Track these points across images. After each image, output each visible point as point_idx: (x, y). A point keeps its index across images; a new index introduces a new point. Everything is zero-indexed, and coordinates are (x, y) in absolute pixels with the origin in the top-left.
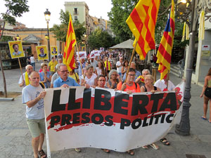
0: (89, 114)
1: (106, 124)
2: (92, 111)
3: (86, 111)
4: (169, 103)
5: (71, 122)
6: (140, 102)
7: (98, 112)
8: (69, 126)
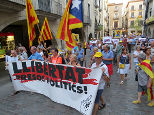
1: (43, 80)
2: (36, 74)
3: (34, 73)
4: (70, 75)
5: (27, 79)
6: (51, 69)
7: (38, 74)
8: (26, 81)
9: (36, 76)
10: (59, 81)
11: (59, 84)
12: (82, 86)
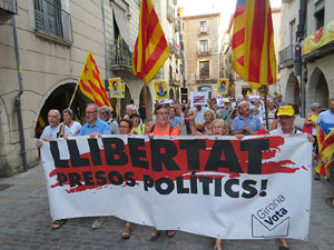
0: (103, 173)
1: (127, 184)
4: (223, 158)
5: (83, 183)
6: (163, 151)
8: (81, 188)
9: (106, 176)
10: (187, 178)
11: (187, 184)
12: (258, 178)
